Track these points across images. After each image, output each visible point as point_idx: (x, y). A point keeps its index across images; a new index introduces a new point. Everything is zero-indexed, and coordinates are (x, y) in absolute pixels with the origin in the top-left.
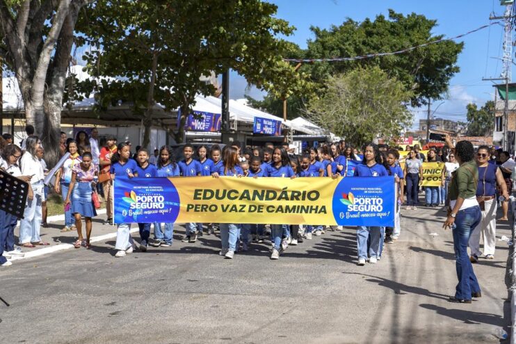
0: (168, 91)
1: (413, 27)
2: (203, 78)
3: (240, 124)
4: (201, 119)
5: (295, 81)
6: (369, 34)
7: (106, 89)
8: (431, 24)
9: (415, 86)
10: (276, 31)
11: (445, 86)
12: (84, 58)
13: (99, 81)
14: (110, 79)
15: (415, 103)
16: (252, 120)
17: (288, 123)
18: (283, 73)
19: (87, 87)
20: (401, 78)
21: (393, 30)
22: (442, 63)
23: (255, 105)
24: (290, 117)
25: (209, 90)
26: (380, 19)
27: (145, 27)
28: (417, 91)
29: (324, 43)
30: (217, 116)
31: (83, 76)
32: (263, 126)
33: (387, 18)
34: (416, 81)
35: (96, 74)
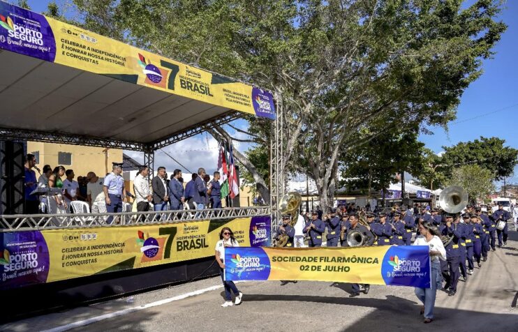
0: (377, 183)
1: (493, 144)
2: (392, 176)
3: (410, 194)
4: (392, 194)
5: (435, 176)
6: (471, 148)
7: (350, 183)
8: (503, 142)
9: (496, 171)
10: (425, 154)
11: (511, 170)
12: (341, 170)
13: (347, 180)
14: (351, 179)
15: (497, 179)
16: (416, 192)
17: (434, 192)
18: (429, 173)
19: (343, 183)
20: (488, 168)
21: (483, 147)
22: (509, 160)
23: (418, 184)
24: (434, 189)
25: (395, 181)
26: (476, 142)
27: (366, 156)
28: (497, 174)
29: (450, 154)
30: (399, 192)
31: (340, 179)
32: (421, 194)
33: (480, 140)
34: (496, 169)
35: (346, 177)
